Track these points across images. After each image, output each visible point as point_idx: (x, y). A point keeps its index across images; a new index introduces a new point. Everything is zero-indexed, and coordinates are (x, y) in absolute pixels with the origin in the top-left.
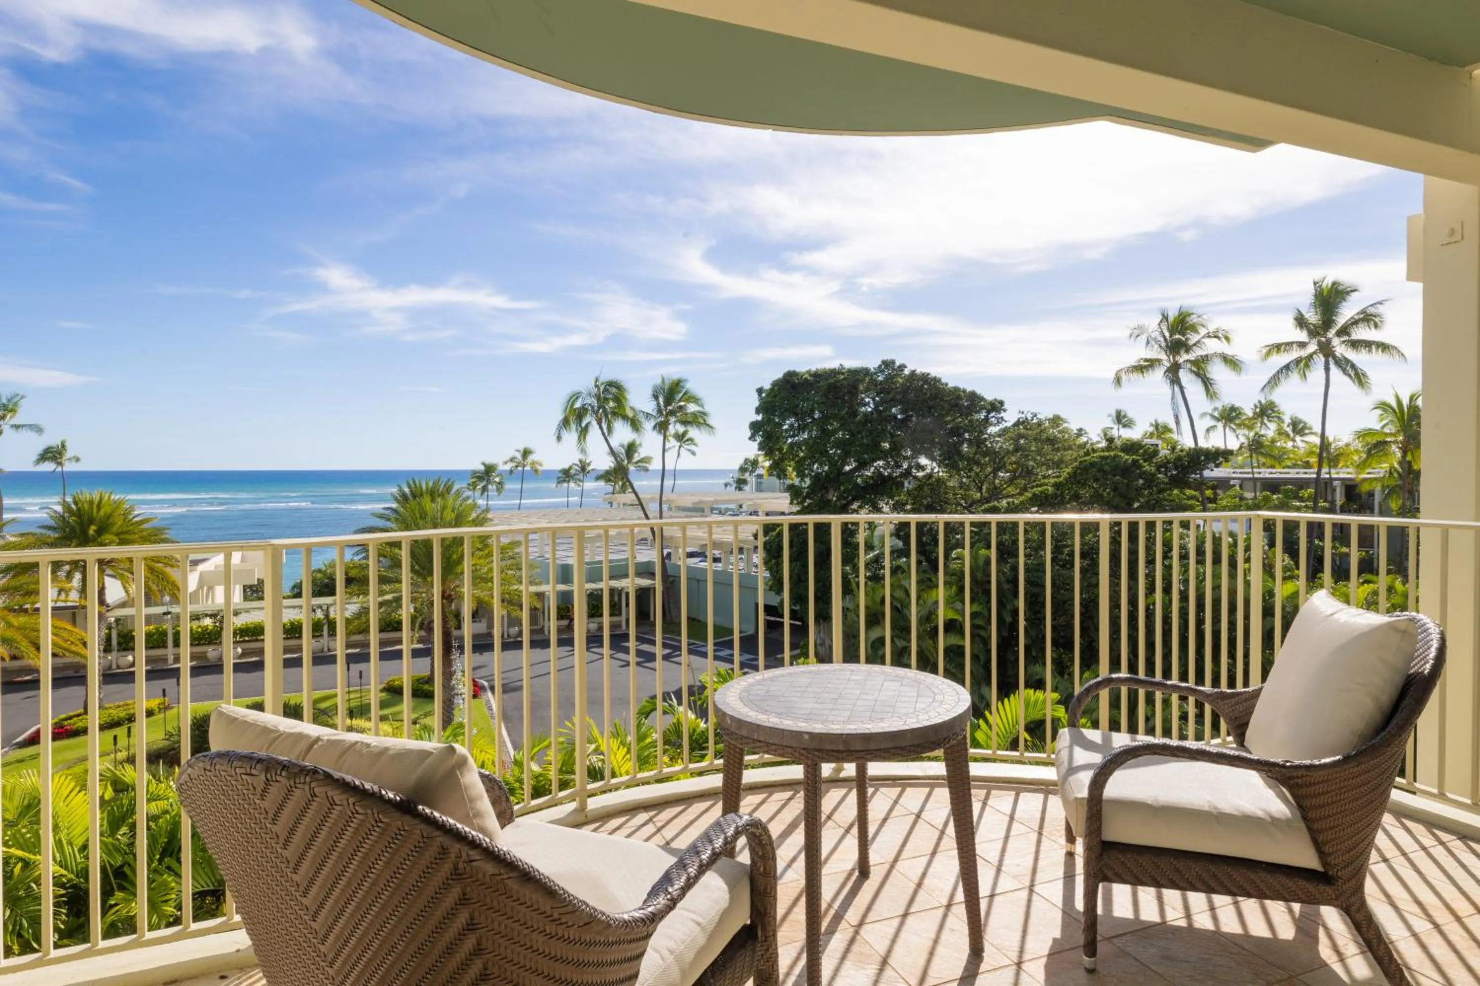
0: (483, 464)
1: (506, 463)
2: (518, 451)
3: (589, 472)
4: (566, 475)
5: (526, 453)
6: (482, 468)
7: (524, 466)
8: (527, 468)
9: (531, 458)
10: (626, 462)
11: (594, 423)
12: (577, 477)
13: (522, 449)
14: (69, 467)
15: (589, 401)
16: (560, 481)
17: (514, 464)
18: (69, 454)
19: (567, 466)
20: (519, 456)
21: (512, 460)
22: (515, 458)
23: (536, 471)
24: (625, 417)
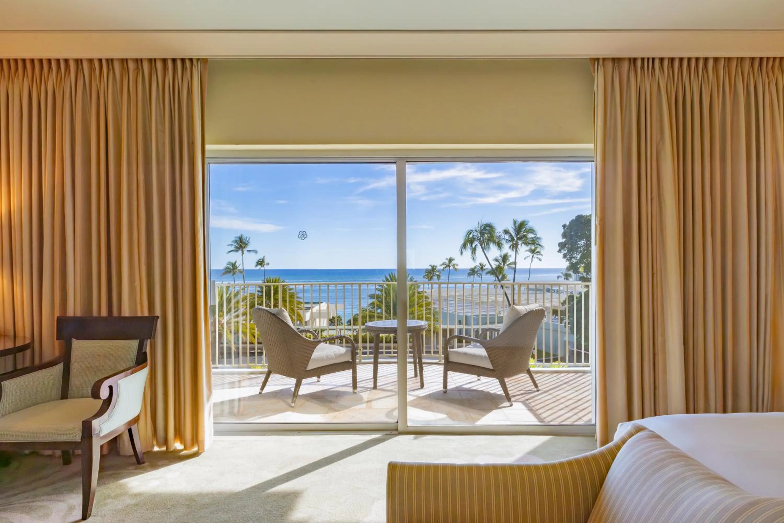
0: (430, 266)
1: (441, 265)
2: (447, 259)
3: (484, 270)
4: (473, 272)
5: (451, 260)
6: (430, 268)
7: (450, 267)
8: (451, 268)
9: (453, 262)
10: (502, 264)
11: (479, 245)
12: (478, 272)
13: (448, 258)
14: (266, 267)
15: (476, 234)
16: (470, 274)
17: (445, 266)
18: (266, 261)
19: (473, 267)
20: (447, 262)
21: (444, 264)
22: (445, 263)
23: (456, 269)
24: (494, 242)
